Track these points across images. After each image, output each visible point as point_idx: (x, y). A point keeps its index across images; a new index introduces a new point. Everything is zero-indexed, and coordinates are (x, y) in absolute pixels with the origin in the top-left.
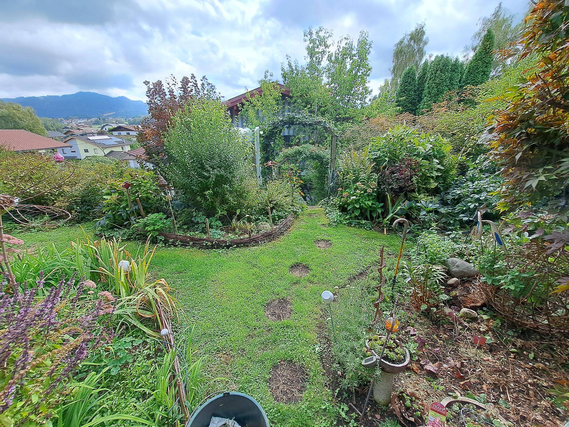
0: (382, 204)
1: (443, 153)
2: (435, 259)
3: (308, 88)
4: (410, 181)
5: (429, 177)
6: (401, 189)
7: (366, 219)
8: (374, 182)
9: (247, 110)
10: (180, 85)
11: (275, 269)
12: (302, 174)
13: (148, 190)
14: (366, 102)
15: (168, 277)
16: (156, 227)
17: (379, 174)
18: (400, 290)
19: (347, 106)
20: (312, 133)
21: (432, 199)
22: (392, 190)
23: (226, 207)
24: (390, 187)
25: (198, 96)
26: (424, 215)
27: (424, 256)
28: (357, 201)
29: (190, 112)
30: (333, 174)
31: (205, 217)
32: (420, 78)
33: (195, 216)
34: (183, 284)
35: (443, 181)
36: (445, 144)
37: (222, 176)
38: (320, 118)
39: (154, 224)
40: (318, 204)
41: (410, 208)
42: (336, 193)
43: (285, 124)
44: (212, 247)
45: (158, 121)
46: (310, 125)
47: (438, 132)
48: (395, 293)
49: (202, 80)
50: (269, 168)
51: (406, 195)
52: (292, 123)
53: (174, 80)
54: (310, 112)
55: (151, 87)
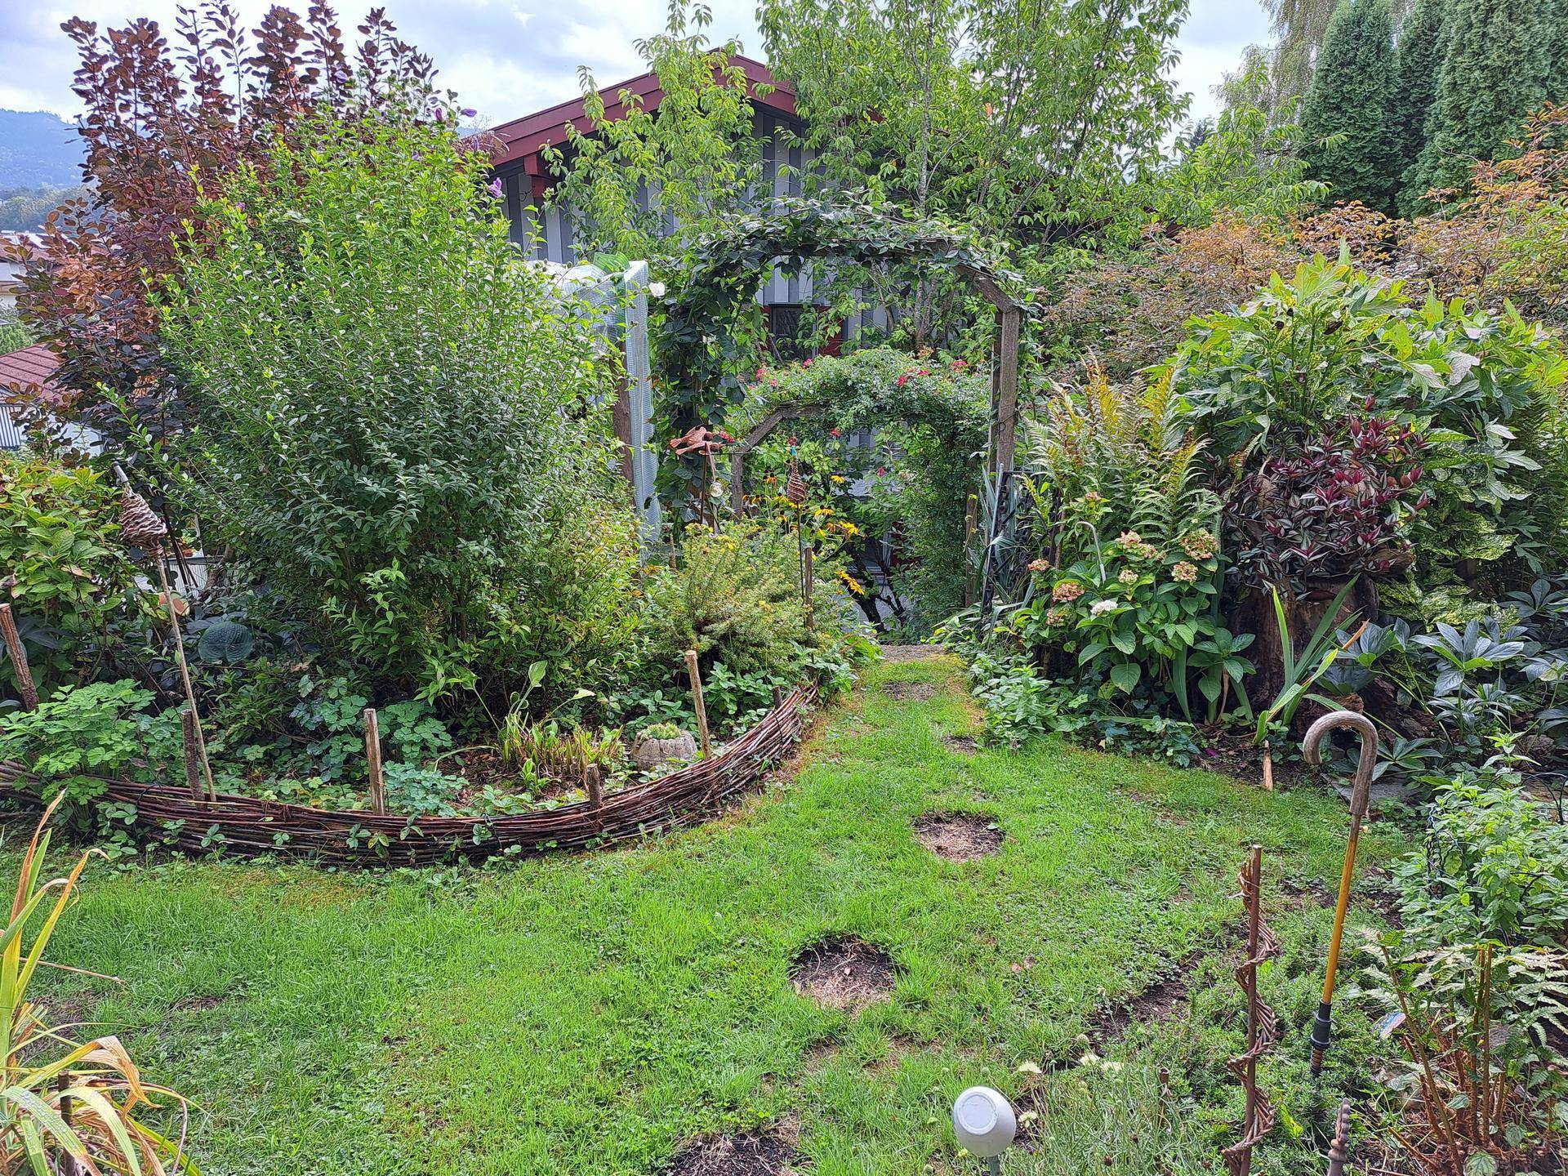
0: (1247, 639)
1: (1534, 395)
2: (1520, 915)
3: (883, 83)
4: (1377, 529)
5: (1471, 507)
6: (1338, 565)
7: (1171, 709)
8: (1202, 531)
9: (588, 180)
10: (252, 47)
11: (721, 971)
12: (858, 489)
13: (62, 562)
14: (1162, 152)
15: (145, 1026)
16: (97, 756)
17: (1226, 495)
18: (1352, 1079)
19: (1069, 168)
20: (905, 293)
21: (1488, 612)
22: (1292, 571)
23: (470, 649)
24: (1284, 556)
25: (340, 103)
26: (1455, 693)
27: (1465, 899)
28: (1122, 623)
29: (301, 180)
30: (1003, 489)
31: (363, 701)
32: (1411, 45)
33: (311, 696)
34: (227, 1061)
35: (1536, 529)
36: (1539, 353)
37: (453, 499)
38: (941, 227)
39: (83, 741)
40: (934, 638)
41: (1387, 658)
42: (1020, 583)
43: (775, 248)
44: (395, 856)
45: (135, 218)
46: (895, 256)
47: (1504, 293)
48: (1328, 1094)
49: (364, 30)
50: (696, 461)
51: (1360, 595)
52: (808, 248)
53: (226, 21)
54: (896, 194)
55: (103, 49)
